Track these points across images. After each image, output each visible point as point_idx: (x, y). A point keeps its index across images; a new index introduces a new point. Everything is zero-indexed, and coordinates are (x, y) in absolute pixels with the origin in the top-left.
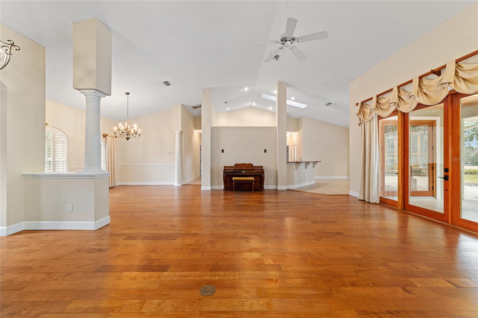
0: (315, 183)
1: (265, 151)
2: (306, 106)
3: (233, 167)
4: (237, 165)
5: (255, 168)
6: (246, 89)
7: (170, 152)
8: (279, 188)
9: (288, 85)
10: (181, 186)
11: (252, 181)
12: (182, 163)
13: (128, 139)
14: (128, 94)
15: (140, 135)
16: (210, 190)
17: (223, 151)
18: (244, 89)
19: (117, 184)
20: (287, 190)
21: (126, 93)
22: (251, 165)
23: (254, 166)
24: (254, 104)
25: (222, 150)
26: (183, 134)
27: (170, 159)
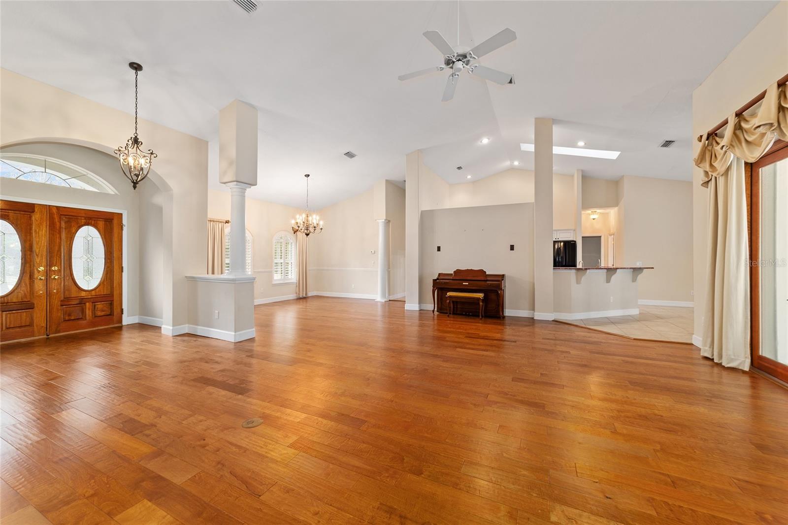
0: (640, 313)
1: (512, 248)
2: (618, 153)
3: (452, 274)
4: (458, 272)
5: (488, 278)
6: (485, 141)
7: (373, 252)
8: (539, 316)
9: (555, 121)
10: (385, 302)
11: (478, 299)
12: (389, 268)
13: (307, 235)
14: (309, 175)
15: (321, 229)
16: (418, 310)
17: (439, 249)
18: (481, 142)
19: (310, 294)
20: (553, 321)
21: (305, 176)
22: (482, 272)
23: (488, 275)
24: (516, 163)
25: (438, 247)
26: (391, 224)
27: (373, 262)
